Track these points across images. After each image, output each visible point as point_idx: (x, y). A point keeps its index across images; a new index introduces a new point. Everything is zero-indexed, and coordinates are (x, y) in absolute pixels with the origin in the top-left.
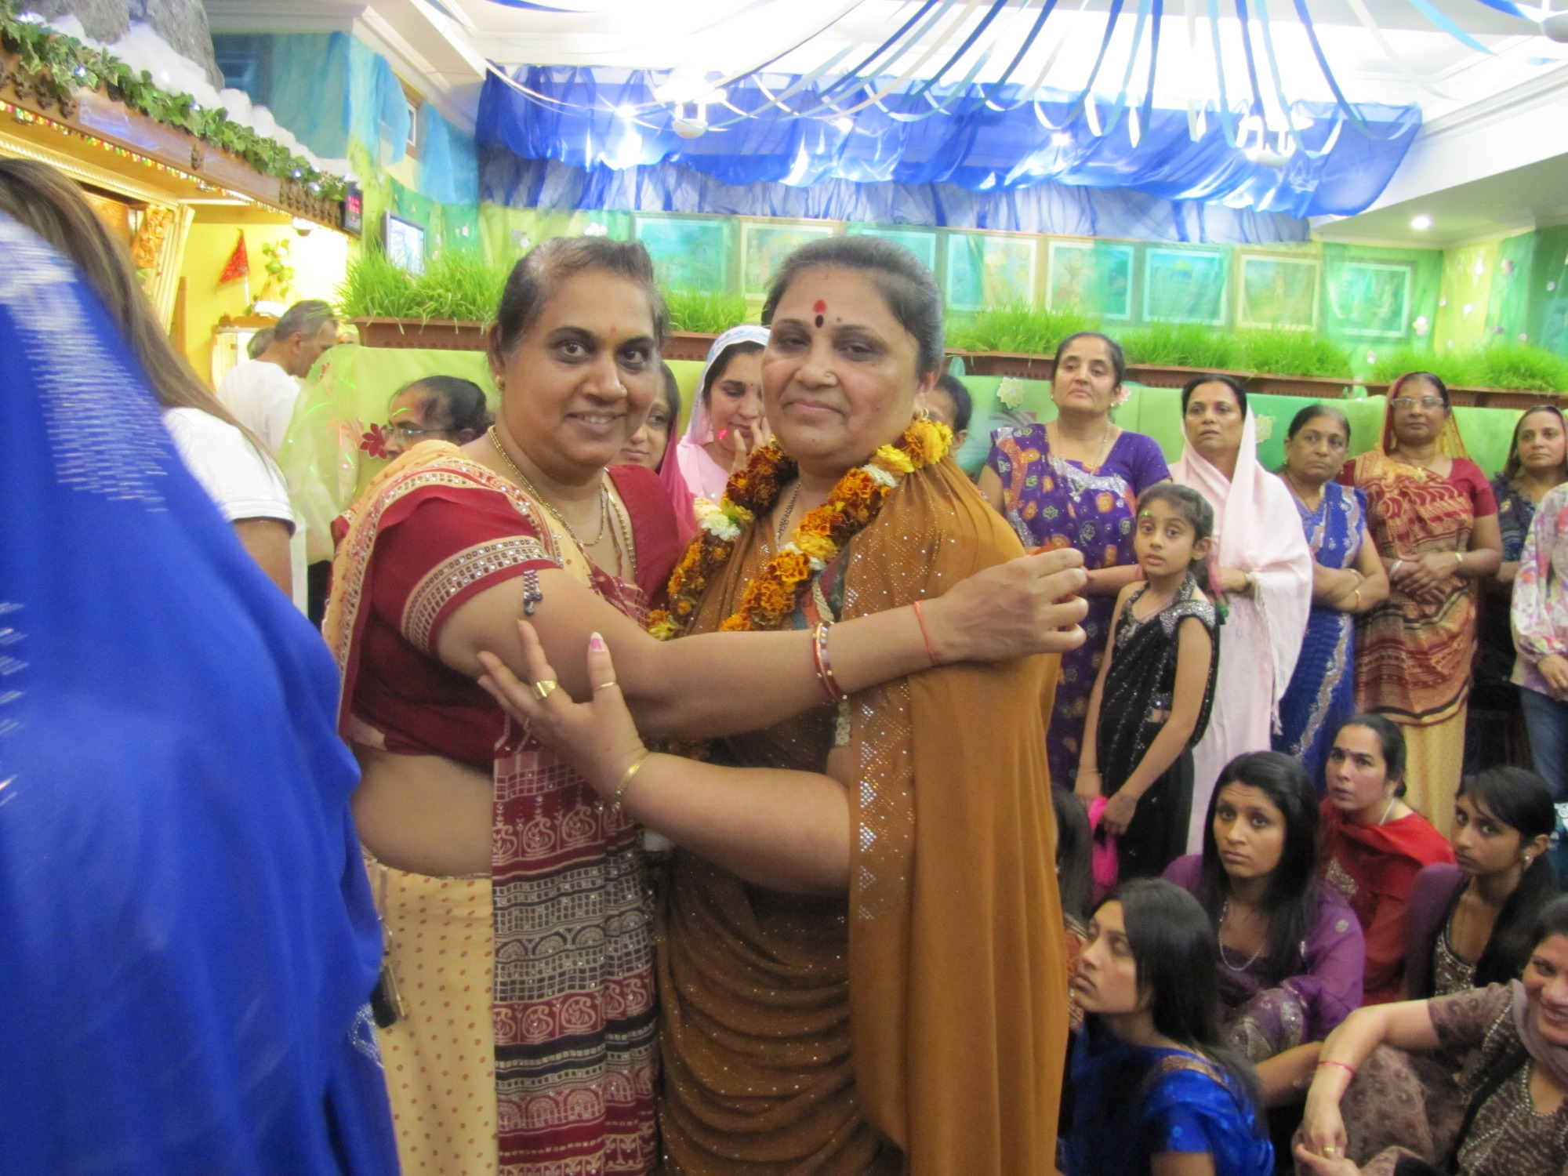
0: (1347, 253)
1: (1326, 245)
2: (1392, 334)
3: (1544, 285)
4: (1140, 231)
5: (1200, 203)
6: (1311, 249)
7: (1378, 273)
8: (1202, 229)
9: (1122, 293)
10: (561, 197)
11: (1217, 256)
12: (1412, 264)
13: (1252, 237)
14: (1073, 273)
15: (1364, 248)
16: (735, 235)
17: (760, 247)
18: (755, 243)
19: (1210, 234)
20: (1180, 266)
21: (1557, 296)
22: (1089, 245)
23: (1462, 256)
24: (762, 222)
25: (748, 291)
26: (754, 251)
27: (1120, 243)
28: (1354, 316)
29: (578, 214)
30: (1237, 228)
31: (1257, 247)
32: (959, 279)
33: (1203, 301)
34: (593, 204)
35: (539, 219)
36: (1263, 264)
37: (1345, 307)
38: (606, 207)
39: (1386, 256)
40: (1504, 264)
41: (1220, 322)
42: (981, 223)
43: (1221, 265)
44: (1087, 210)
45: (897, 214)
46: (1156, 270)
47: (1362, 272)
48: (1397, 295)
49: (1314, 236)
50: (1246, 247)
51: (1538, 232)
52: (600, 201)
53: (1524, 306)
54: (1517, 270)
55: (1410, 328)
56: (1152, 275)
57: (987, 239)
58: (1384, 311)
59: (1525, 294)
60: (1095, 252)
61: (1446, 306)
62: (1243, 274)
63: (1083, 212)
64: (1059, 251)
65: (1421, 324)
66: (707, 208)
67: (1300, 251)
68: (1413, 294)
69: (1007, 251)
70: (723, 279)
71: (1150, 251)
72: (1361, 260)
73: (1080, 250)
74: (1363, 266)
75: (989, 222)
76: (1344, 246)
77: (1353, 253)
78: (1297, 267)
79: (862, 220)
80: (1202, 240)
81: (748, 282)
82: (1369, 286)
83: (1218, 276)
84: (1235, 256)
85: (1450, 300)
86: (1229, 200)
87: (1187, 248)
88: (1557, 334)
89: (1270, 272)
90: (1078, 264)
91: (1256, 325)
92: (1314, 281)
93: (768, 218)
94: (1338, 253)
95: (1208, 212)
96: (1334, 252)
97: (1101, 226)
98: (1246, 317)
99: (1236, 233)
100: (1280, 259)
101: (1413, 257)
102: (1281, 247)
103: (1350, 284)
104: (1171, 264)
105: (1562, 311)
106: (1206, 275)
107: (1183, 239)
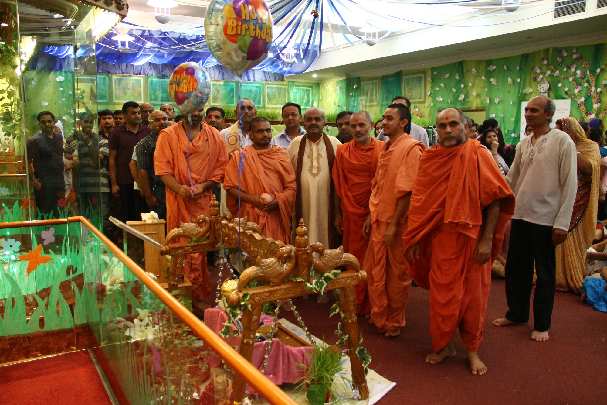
0: (294, 84)
1: (289, 82)
3: (349, 94)
4: (237, 78)
5: (254, 70)
6: (285, 83)
7: (303, 90)
8: (254, 77)
9: (233, 97)
10: (45, 66)
11: (259, 85)
12: (312, 87)
13: (268, 79)
14: (218, 92)
15: (299, 82)
16: (110, 80)
17: (119, 85)
18: (117, 83)
19: (256, 79)
20: (249, 89)
21: (353, 96)
22: (222, 83)
23: (325, 85)
24: (119, 76)
25: (116, 100)
26: (117, 86)
27: (232, 82)
29: (52, 73)
30: (264, 76)
31: (270, 82)
34: (58, 67)
35: (37, 73)
36: (272, 88)
38: (63, 70)
39: (305, 85)
40: (338, 88)
41: (261, 105)
43: (260, 88)
45: (163, 73)
46: (242, 90)
47: (299, 89)
48: (308, 96)
49: (285, 79)
50: (267, 82)
51: (346, 79)
52: (61, 68)
53: (345, 99)
54: (342, 89)
58: (305, 101)
59: (345, 96)
60: (224, 85)
61: (321, 99)
62: (267, 90)
63: (220, 72)
65: (315, 104)
66: (100, 71)
67: (282, 83)
68: (312, 95)
70: (107, 95)
71: (240, 84)
72: (298, 86)
73: (220, 84)
74: (299, 88)
76: (293, 82)
77: (296, 84)
78: (281, 88)
79: (152, 75)
80: (254, 80)
81: (116, 96)
82: (301, 92)
83: (259, 91)
84: (264, 85)
85: (322, 97)
86: (265, 70)
87: (250, 83)
88: (353, 107)
89: (274, 90)
90: (219, 89)
91: (271, 106)
92: (286, 92)
93: (121, 75)
94: (292, 84)
95: (255, 72)
96: (291, 84)
97: (225, 76)
98: (268, 104)
99: (264, 78)
100: (276, 86)
101: (312, 85)
102: (277, 83)
103: (296, 93)
104: (246, 88)
105: (354, 101)
106: (256, 91)
107: (249, 80)
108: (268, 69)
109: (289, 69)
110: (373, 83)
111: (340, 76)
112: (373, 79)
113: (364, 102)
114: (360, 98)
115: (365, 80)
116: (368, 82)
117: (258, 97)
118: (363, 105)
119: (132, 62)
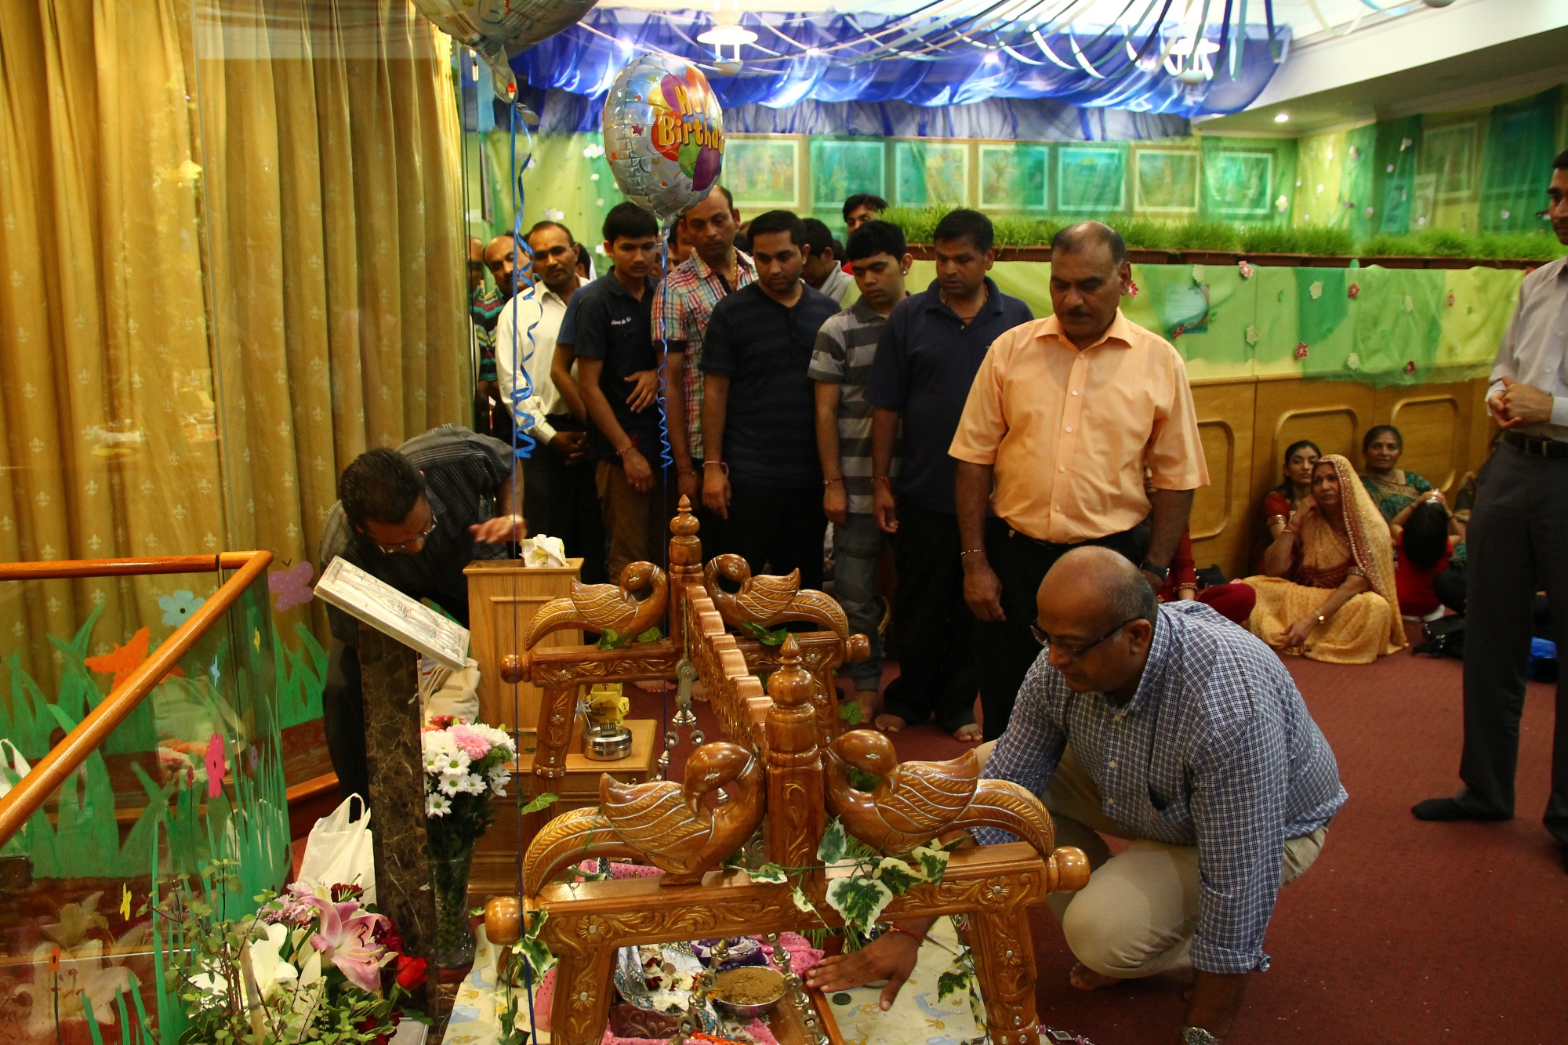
0: (1221, 145)
1: (1204, 138)
2: (1260, 211)
3: (1384, 168)
4: (1053, 134)
5: (1101, 110)
6: (1192, 142)
7: (1246, 160)
8: (1103, 130)
9: (1040, 186)
10: (559, 121)
11: (1116, 151)
12: (1273, 151)
13: (1144, 134)
14: (1000, 172)
15: (1234, 139)
17: (737, 161)
18: (734, 156)
19: (1110, 135)
20: (1086, 162)
21: (1396, 176)
22: (1011, 148)
23: (1314, 144)
24: (738, 138)
26: (731, 164)
27: (1037, 144)
28: (1228, 198)
29: (575, 137)
30: (1131, 126)
31: (1149, 143)
32: (906, 181)
33: (1106, 191)
34: (589, 125)
35: (541, 140)
36: (1154, 157)
37: (1221, 191)
38: (601, 130)
39: (1251, 145)
40: (1352, 150)
41: (1120, 208)
42: (922, 132)
43: (1120, 159)
44: (1009, 118)
45: (852, 126)
46: (1066, 166)
47: (1233, 160)
48: (1262, 178)
49: (1194, 131)
50: (1140, 143)
51: (1378, 124)
52: (595, 125)
53: (1369, 185)
54: (1363, 155)
55: (1273, 206)
56: (1065, 171)
57: (928, 146)
58: (1252, 192)
59: (1370, 175)
60: (1017, 153)
61: (1301, 187)
62: (1138, 165)
63: (1005, 118)
64: (987, 153)
65: (1282, 202)
67: (1184, 144)
68: (1274, 176)
69: (945, 155)
71: (1061, 150)
72: (1233, 150)
73: (1005, 152)
74: (1234, 154)
75: (928, 130)
76: (1218, 139)
77: (1225, 144)
78: (1181, 157)
79: (821, 133)
80: (1103, 138)
82: (1239, 172)
83: (1117, 169)
84: (1130, 151)
85: (1304, 181)
86: (1133, 106)
87: (1091, 146)
88: (1396, 207)
89: (1160, 164)
90: (1003, 163)
91: (1150, 209)
92: (1195, 169)
93: (742, 134)
94: (1213, 144)
95: (1107, 114)
96: (1210, 144)
97: (1021, 129)
98: (1141, 204)
99: (1131, 131)
100: (1167, 152)
101: (1273, 145)
102: (1168, 142)
103: (1225, 171)
104: (1079, 161)
105: (1400, 188)
106: (1108, 168)
107: (1088, 138)
108: (1142, 104)
109: (1201, 99)
110: (1462, 132)
111: (1359, 115)
112: (1462, 118)
113: (1430, 192)
114: (1417, 180)
115: (1435, 125)
116: (1444, 129)
117: (1113, 184)
118: (1426, 199)
119: (765, 99)
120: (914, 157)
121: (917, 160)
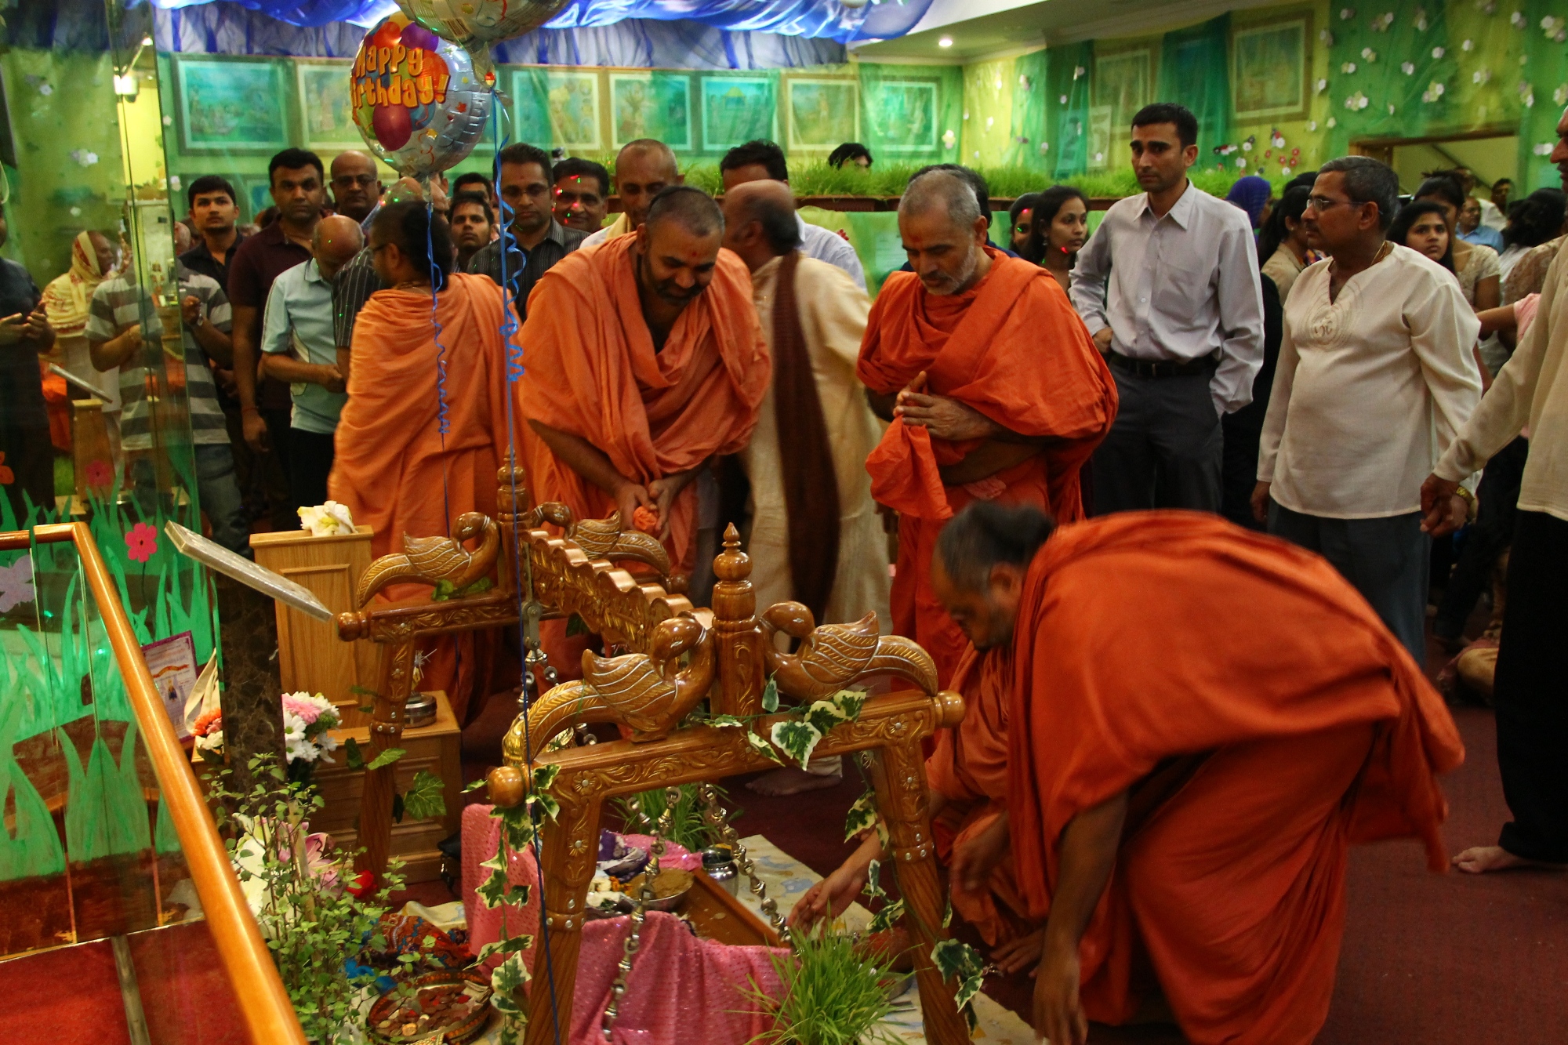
1: (862, 66)
2: (926, 148)
3: (1058, 98)
4: (694, 61)
5: (747, 34)
6: (850, 70)
7: (909, 90)
8: (750, 56)
9: (683, 122)
11: (765, 81)
12: (937, 80)
13: (795, 61)
14: (635, 106)
15: (894, 67)
16: (291, 76)
17: (320, 92)
18: (314, 86)
19: (758, 62)
20: (733, 94)
21: (1070, 108)
22: (646, 77)
23: (981, 72)
24: (319, 63)
25: (313, 140)
26: (313, 96)
27: (676, 73)
28: (892, 133)
30: (781, 52)
31: (801, 71)
32: (527, 118)
33: (756, 126)
35: (57, 60)
36: (808, 87)
37: (883, 125)
39: (914, 73)
40: (1022, 79)
42: (542, 58)
43: (770, 90)
44: (643, 41)
46: (710, 99)
47: (895, 90)
48: (926, 110)
49: (851, 58)
50: (791, 71)
51: (1049, 51)
53: (1043, 117)
54: (1034, 85)
55: (940, 142)
56: (709, 105)
57: (551, 75)
58: (916, 127)
59: (1043, 107)
60: (654, 83)
61: (968, 121)
62: (791, 97)
63: (638, 43)
64: (620, 84)
65: (949, 137)
66: (257, 50)
67: (840, 72)
68: (939, 108)
69: (570, 87)
70: (284, 126)
71: (704, 80)
72: (893, 78)
73: (640, 82)
74: (895, 84)
75: (549, 56)
76: (878, 66)
77: (886, 72)
78: (838, 88)
80: (751, 66)
81: (311, 130)
82: (902, 103)
83: (768, 101)
84: (781, 80)
85: (972, 114)
86: (783, 29)
87: (738, 75)
88: (1072, 142)
89: (814, 95)
90: (639, 96)
91: (807, 148)
92: (854, 101)
93: (325, 59)
94: (872, 72)
95: (754, 39)
96: (869, 72)
97: (656, 56)
98: (796, 141)
99: (781, 58)
100: (822, 82)
101: (937, 73)
102: (823, 71)
103: (886, 102)
104: (725, 92)
105: (1075, 121)
106: (757, 100)
107: (734, 66)
108: (795, 28)
109: (860, 23)
110: (1136, 60)
111: (1029, 40)
112: (1134, 45)
113: (1106, 126)
114: (1092, 112)
115: (1108, 52)
116: (1116, 57)
117: (764, 119)
118: (1102, 133)
119: (354, 16)
120: (535, 89)
121: (539, 91)
